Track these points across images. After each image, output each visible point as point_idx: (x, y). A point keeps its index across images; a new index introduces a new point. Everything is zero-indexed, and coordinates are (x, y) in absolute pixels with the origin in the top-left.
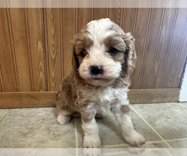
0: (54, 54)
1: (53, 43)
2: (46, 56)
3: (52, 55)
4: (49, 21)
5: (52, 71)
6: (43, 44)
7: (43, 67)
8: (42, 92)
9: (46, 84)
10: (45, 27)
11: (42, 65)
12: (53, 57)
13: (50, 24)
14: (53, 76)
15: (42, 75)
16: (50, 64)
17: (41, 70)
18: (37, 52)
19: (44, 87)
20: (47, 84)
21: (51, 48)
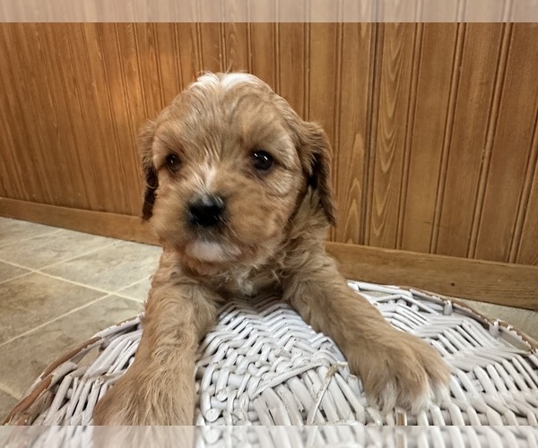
0: (386, 163)
1: (388, 136)
2: (368, 166)
3: (383, 163)
4: (385, 88)
5: (378, 201)
6: (366, 139)
7: (360, 191)
8: (350, 244)
9: (360, 228)
10: (375, 101)
11: (359, 186)
12: (385, 169)
13: (387, 95)
14: (380, 212)
15: (354, 207)
16: (375, 184)
17: (354, 196)
18: (351, 158)
19: (357, 235)
20: (363, 229)
21: (383, 149)
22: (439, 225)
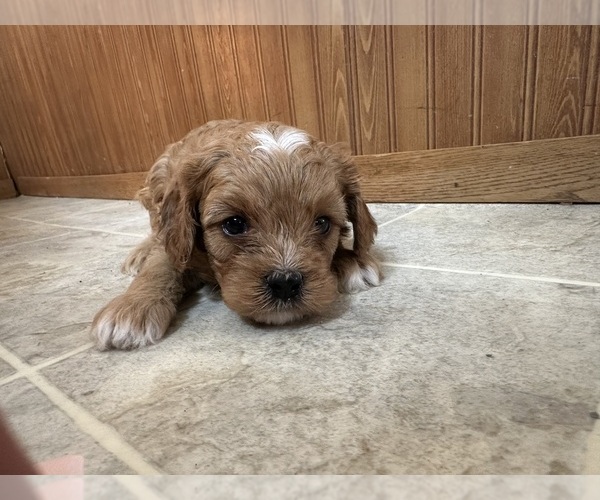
0: (367, 40)
2: (349, 50)
3: (364, 42)
5: (364, 94)
7: (345, 85)
11: (343, 79)
12: (367, 49)
14: (368, 107)
15: (342, 108)
16: (359, 71)
17: (340, 94)
20: (353, 135)
22: (434, 109)
